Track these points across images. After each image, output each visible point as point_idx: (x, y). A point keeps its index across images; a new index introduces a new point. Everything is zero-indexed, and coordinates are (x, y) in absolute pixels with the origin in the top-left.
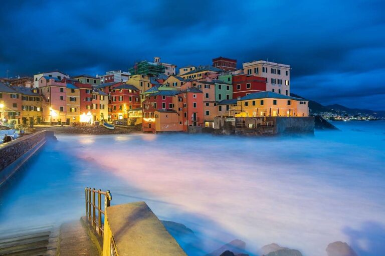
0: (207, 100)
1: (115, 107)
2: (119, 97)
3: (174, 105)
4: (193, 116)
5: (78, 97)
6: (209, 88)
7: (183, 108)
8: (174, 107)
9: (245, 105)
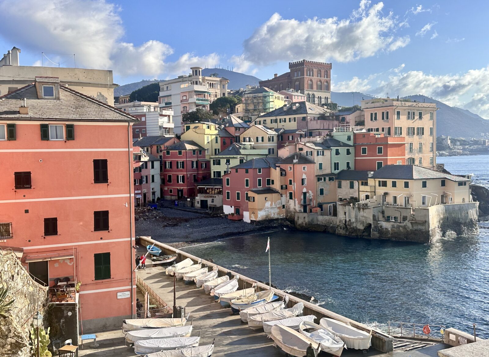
0: (321, 172)
1: (170, 177)
2: (178, 163)
3: (273, 181)
4: (302, 197)
6: (323, 155)
7: (286, 186)
8: (273, 183)
9: (380, 186)
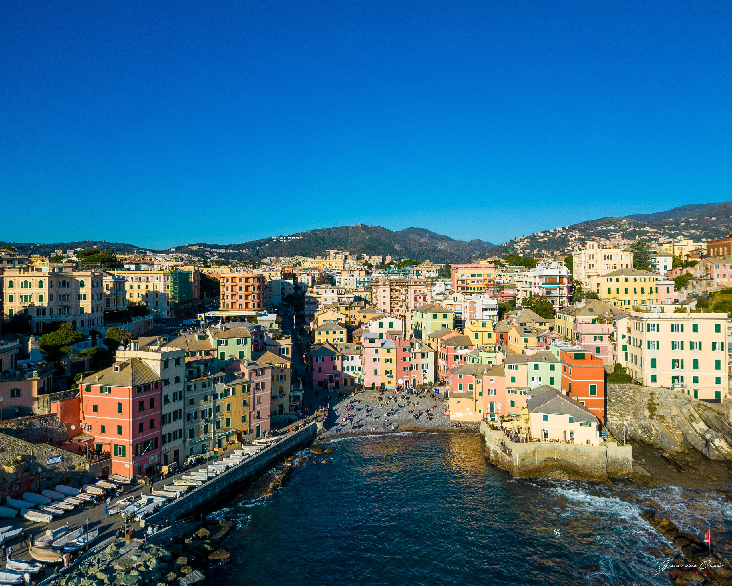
0: (514, 385)
4: (489, 406)
5: (394, 358)
6: (516, 369)
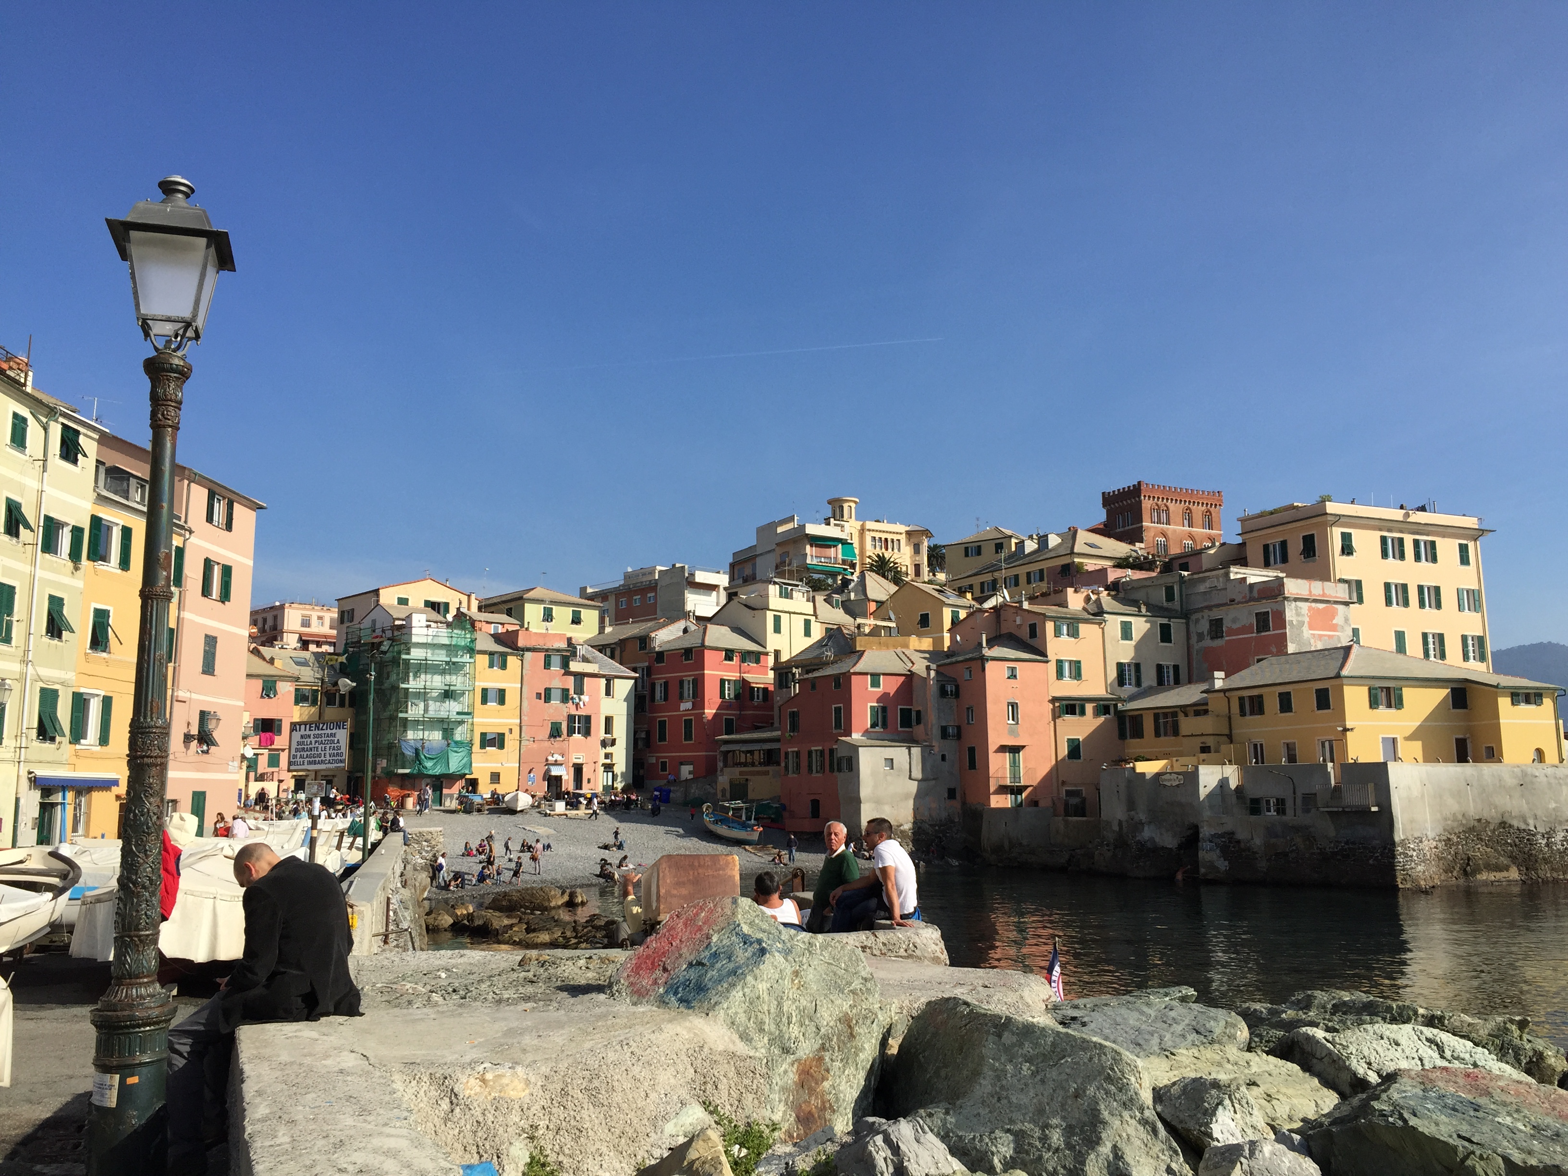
0: (1071, 688)
1: (662, 724)
2: (681, 683)
3: (918, 713)
5: (512, 687)
6: (1075, 635)
7: (959, 728)
8: (919, 722)
9: (1243, 713)
